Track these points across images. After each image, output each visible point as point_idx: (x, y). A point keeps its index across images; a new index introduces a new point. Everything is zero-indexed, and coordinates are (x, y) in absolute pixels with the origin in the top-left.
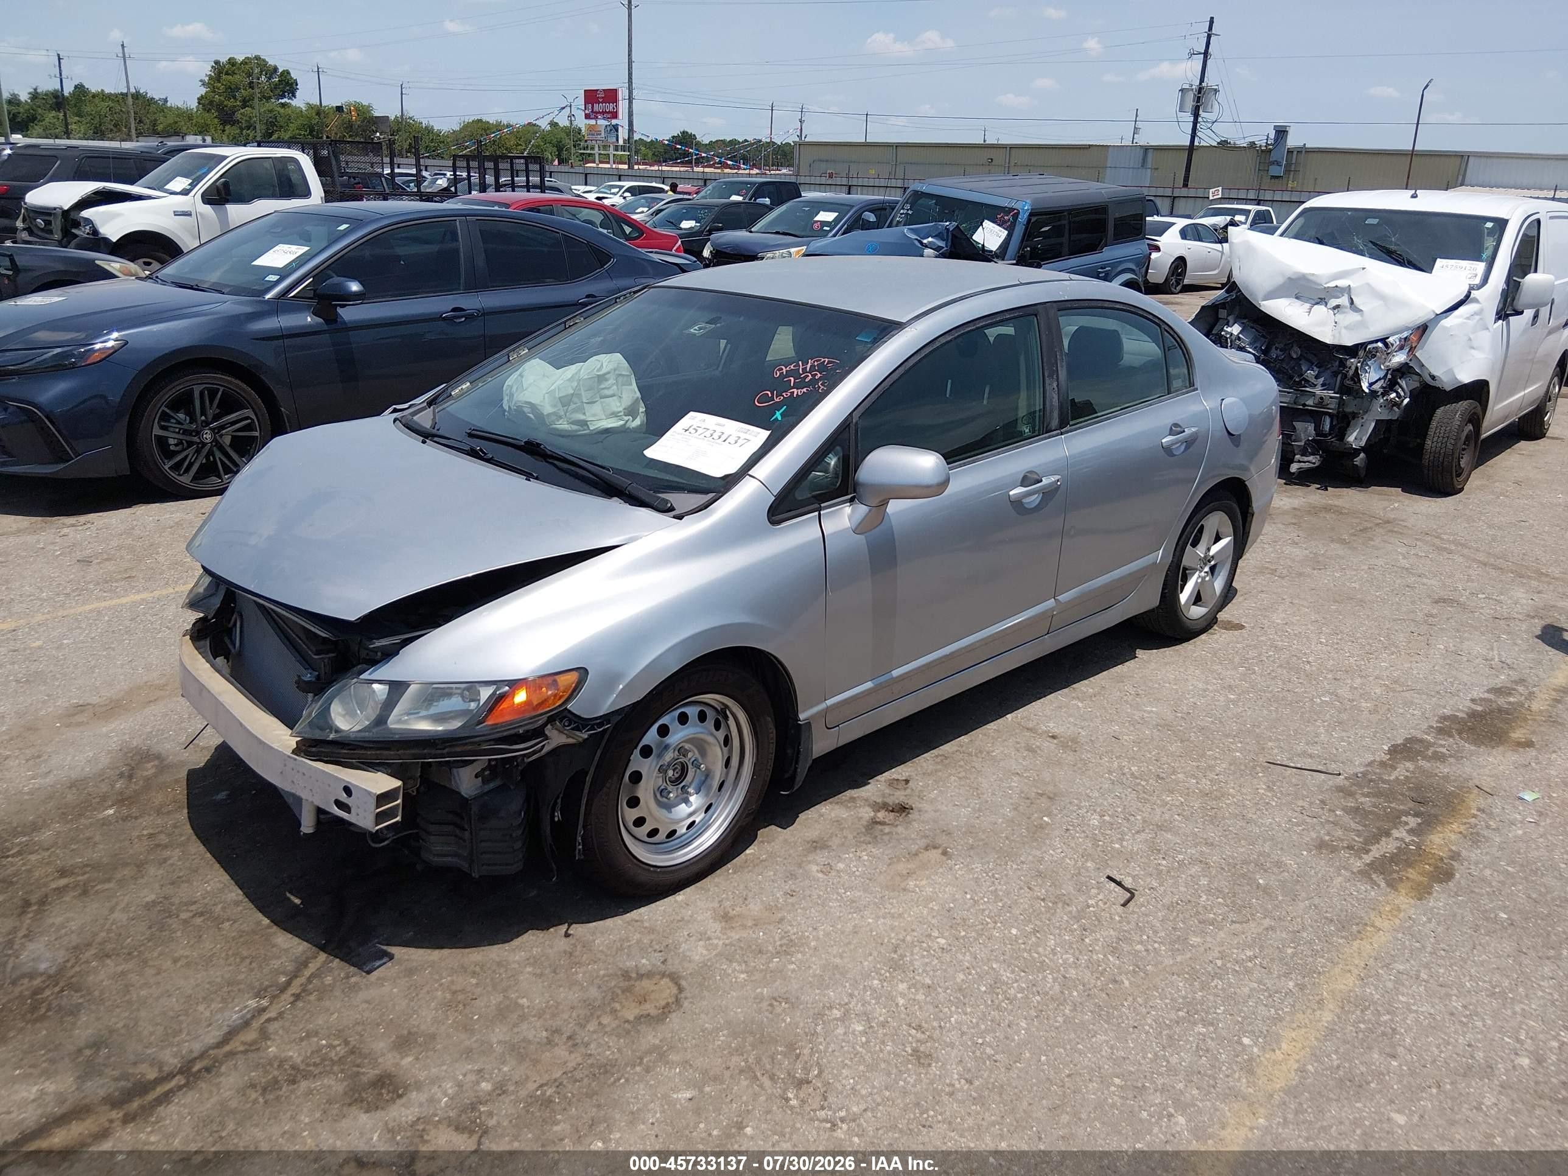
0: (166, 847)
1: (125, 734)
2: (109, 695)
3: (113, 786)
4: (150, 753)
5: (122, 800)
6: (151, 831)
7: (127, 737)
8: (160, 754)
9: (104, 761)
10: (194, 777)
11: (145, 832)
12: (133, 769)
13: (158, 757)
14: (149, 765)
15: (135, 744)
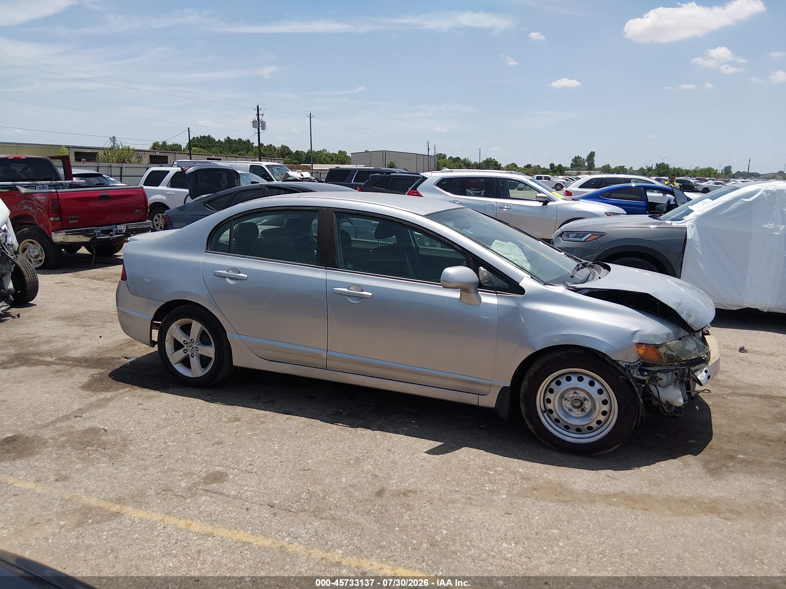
0: (727, 436)
1: (713, 486)
2: (705, 517)
3: (734, 465)
4: (707, 471)
5: (732, 458)
6: (729, 444)
7: (713, 483)
8: (703, 468)
9: (731, 477)
10: (696, 452)
11: (731, 444)
12: (720, 468)
13: (705, 467)
14: (712, 467)
15: (711, 479)
